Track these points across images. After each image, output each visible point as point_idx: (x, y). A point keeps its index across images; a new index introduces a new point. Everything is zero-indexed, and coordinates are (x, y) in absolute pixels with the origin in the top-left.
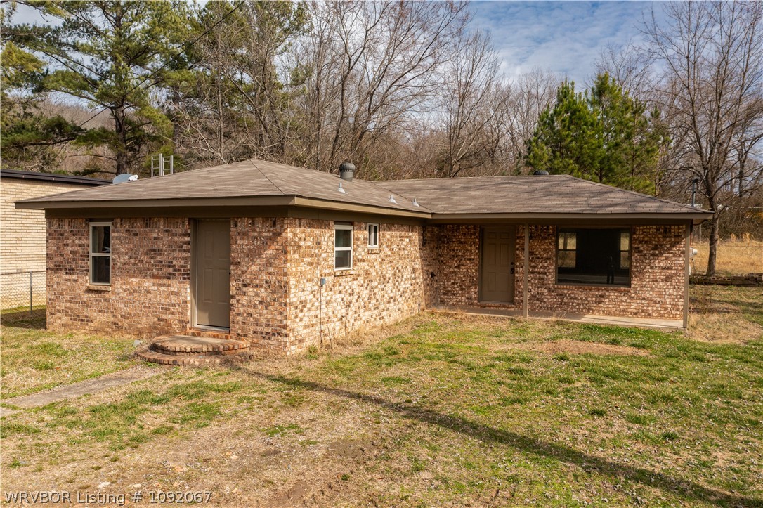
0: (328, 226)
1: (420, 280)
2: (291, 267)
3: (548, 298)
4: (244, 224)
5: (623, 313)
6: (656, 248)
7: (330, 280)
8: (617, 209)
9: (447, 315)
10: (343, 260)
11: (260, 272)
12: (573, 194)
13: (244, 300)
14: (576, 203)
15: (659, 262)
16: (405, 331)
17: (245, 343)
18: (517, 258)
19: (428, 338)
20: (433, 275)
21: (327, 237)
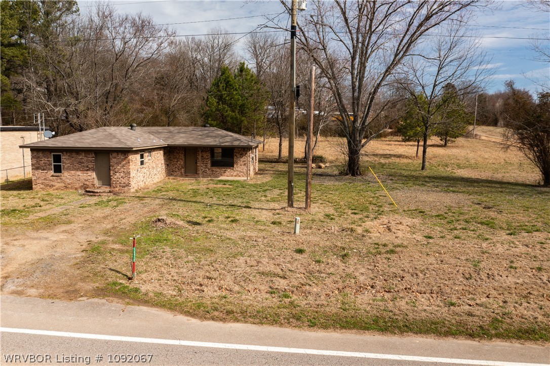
0: (138, 154)
1: (164, 167)
2: (131, 167)
3: (208, 172)
4: (114, 155)
5: (232, 176)
6: (241, 155)
7: (139, 169)
8: (227, 144)
9: (174, 179)
10: (142, 163)
11: (121, 168)
12: (216, 137)
13: (116, 177)
14: (215, 141)
15: (242, 159)
16: (161, 185)
17: (117, 189)
18: (198, 158)
19: (169, 186)
20: (168, 165)
21: (138, 156)
